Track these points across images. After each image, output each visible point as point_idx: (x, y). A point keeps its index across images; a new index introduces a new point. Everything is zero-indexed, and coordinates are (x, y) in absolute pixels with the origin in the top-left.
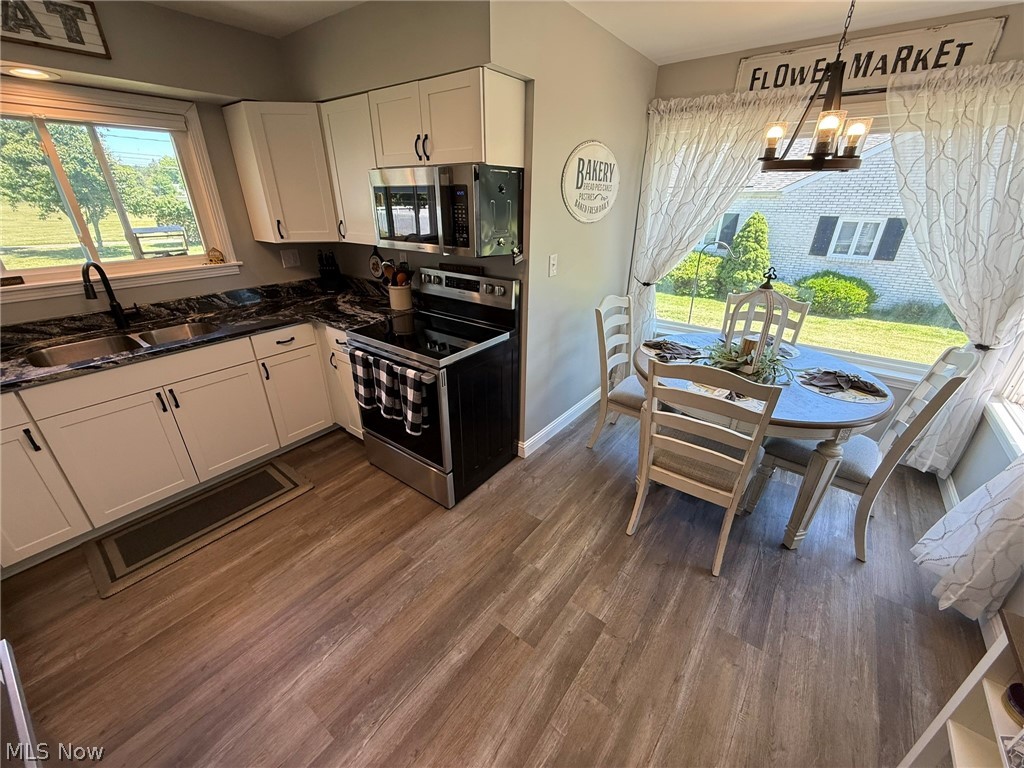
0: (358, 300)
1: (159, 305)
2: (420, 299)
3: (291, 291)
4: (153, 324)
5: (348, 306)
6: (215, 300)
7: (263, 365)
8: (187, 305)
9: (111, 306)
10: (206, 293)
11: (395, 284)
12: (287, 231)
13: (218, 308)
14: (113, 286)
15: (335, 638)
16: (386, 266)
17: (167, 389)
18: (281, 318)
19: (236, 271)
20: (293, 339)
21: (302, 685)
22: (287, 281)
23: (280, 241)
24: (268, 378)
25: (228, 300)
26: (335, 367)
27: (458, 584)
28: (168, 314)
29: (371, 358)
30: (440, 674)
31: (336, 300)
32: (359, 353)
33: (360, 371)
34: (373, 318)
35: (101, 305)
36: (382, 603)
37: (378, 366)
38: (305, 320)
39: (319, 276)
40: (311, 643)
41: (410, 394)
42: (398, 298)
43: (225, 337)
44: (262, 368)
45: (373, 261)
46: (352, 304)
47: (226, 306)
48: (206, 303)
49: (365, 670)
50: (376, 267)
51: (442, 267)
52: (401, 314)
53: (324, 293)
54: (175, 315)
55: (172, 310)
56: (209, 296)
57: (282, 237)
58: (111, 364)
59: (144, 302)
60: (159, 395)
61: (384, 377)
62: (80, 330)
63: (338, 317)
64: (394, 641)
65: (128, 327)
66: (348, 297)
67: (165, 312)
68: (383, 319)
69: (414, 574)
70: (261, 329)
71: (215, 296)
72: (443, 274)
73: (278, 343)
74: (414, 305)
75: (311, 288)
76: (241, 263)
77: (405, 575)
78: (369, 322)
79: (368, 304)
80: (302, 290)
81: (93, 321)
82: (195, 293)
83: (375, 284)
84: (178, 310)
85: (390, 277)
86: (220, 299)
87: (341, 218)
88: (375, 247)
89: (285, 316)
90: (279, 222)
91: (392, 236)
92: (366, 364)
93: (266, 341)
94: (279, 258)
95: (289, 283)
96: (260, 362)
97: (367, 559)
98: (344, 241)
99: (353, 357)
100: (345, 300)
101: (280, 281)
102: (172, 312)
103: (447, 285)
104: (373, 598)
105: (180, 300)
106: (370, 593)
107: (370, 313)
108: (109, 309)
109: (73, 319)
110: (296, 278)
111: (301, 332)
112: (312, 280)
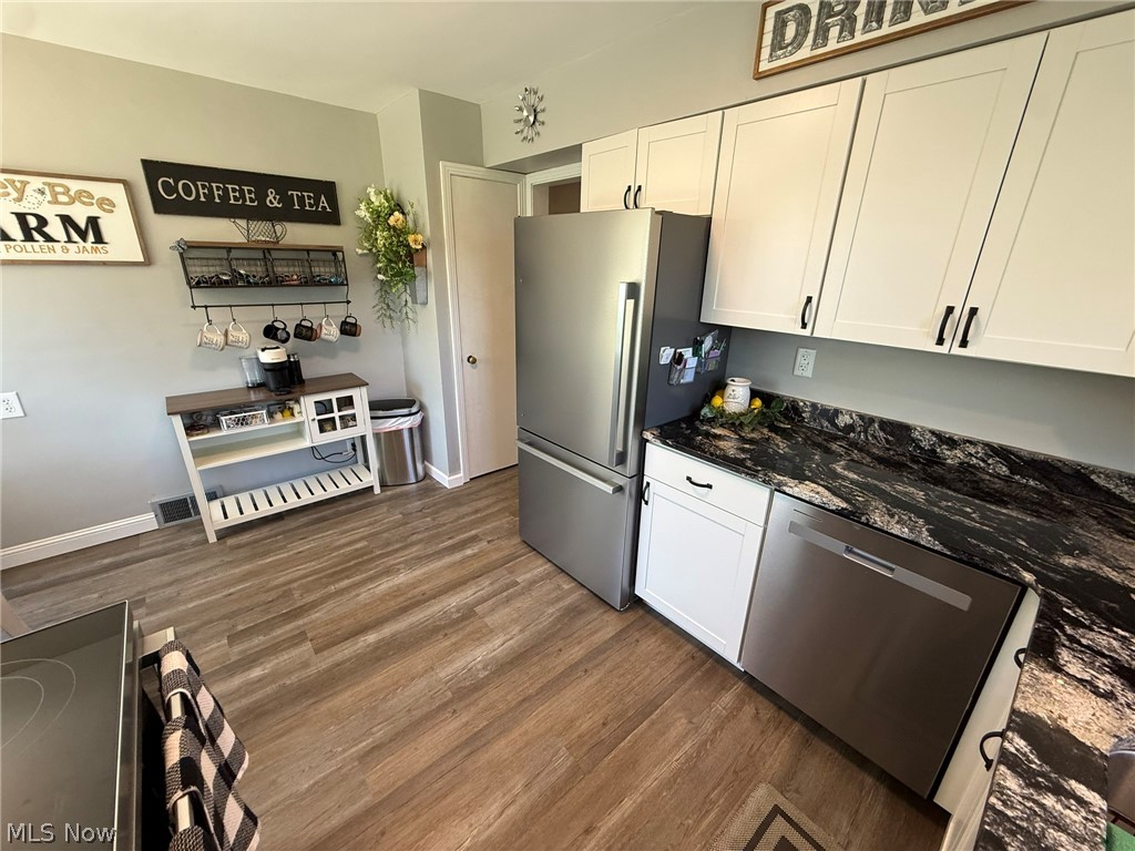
15: (470, 674)
21: (498, 642)
27: (324, 707)
30: (388, 630)
36: (417, 701)
40: (494, 673)
49: (447, 643)
64: (417, 660)
69: (368, 733)
77: (380, 733)
97: (420, 774)
104: (426, 709)
106: (428, 717)
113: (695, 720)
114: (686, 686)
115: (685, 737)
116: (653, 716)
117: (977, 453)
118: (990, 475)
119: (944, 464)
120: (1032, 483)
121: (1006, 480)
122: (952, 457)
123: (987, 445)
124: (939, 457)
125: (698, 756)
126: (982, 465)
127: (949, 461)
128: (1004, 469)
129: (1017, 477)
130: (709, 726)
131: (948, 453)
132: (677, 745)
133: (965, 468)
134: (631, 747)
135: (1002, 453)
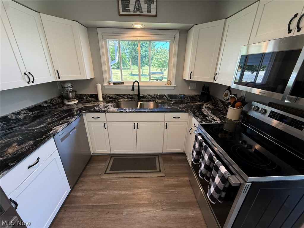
0: (212, 108)
1: (149, 95)
2: (245, 117)
3: (188, 98)
4: (146, 100)
5: (206, 110)
6: (164, 96)
7: (166, 123)
8: (156, 96)
9: (138, 93)
10: (162, 94)
11: (233, 106)
12: (193, 76)
13: (164, 99)
14: (140, 88)
16: (232, 97)
17: (137, 123)
18: (178, 108)
19: (173, 88)
20: (179, 117)
22: (188, 94)
23: (189, 79)
24: (166, 128)
25: (168, 97)
26: (191, 134)
28: (151, 99)
29: (204, 144)
31: (202, 105)
32: (200, 138)
33: (197, 145)
34: (215, 120)
35: (136, 92)
37: (206, 150)
38: (186, 112)
39: (201, 94)
41: (217, 180)
42: (232, 114)
43: (157, 111)
44: (165, 124)
45: (226, 92)
46: (209, 109)
47: (166, 99)
48: (161, 97)
50: (226, 95)
51: (270, 105)
52: (231, 121)
53: (200, 101)
54: (152, 99)
55: (152, 97)
56: (163, 95)
57: (191, 78)
58: (125, 112)
59: (146, 93)
60: (134, 124)
61: (206, 157)
62: (130, 98)
63: (199, 114)
65: (140, 100)
66: (208, 105)
67: (150, 97)
68: (219, 122)
70: (169, 111)
71: (165, 95)
72: (269, 109)
73: (174, 117)
74: (240, 118)
75: (196, 98)
76: (176, 86)
78: (211, 122)
79: (215, 112)
80: (192, 99)
81: (133, 97)
82: (159, 93)
83: (223, 103)
84: (153, 97)
85: (232, 103)
86: (166, 97)
87: (217, 72)
88: (229, 87)
89: (180, 108)
90: (191, 72)
91: (240, 82)
92: (201, 145)
93: (170, 116)
94: (189, 86)
95: (189, 95)
96: (166, 122)
98: (215, 82)
99: (196, 138)
100: (207, 106)
101: (186, 94)
102: (151, 98)
103: (270, 116)
105: (155, 95)
107: (214, 117)
108: (137, 94)
109: (130, 95)
110: (192, 93)
111: (184, 116)
112: (198, 95)
113: (92, 196)
114: (80, 205)
115: (99, 194)
116: (97, 204)
117: (25, 112)
118: (30, 115)
119: (21, 120)
120: (36, 112)
121: (33, 114)
122: (21, 117)
123: (25, 109)
124: (19, 119)
125: (102, 189)
126: (27, 114)
127: (22, 118)
128: (31, 112)
129: (34, 112)
130: (92, 192)
131: (20, 116)
132: (102, 194)
133: (25, 117)
134: (110, 202)
135: (28, 109)
